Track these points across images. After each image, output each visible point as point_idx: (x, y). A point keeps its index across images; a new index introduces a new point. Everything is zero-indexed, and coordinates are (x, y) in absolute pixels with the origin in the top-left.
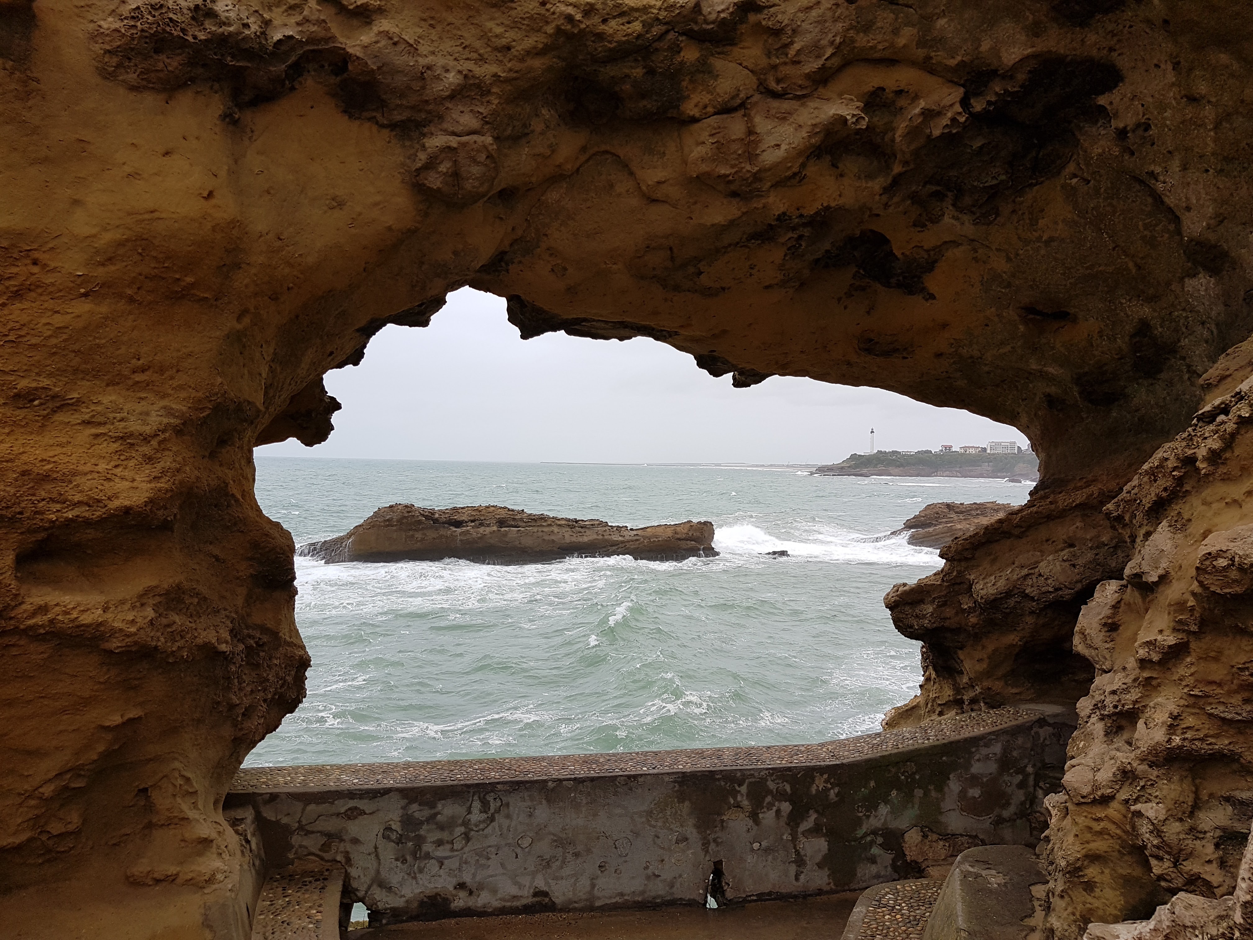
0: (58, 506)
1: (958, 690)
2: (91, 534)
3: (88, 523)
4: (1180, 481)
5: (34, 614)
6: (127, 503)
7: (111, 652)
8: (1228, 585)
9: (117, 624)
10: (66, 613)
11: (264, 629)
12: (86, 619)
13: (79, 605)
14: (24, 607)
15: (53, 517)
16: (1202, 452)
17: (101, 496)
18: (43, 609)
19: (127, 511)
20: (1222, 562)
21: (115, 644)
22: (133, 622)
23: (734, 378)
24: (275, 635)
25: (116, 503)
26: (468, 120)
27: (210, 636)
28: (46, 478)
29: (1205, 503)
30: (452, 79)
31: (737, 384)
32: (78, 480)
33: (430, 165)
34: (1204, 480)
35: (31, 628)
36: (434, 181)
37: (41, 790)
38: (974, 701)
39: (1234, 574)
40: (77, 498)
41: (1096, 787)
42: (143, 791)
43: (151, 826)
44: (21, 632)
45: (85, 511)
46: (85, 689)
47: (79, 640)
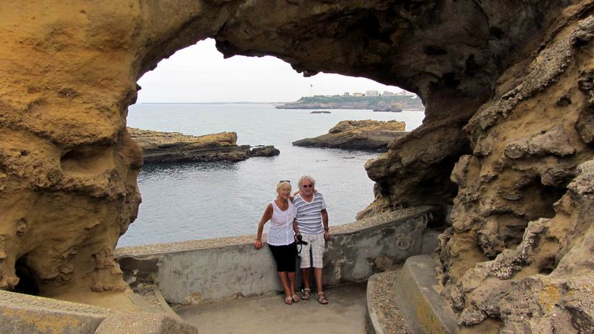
0: (78, 138)
1: (391, 202)
3: (89, 144)
4: (496, 120)
5: (68, 183)
6: (106, 136)
7: (95, 197)
8: (514, 155)
9: (99, 186)
10: (80, 182)
12: (87, 184)
13: (85, 178)
14: (64, 180)
15: (76, 142)
16: (505, 110)
17: (95, 133)
18: (71, 180)
19: (105, 138)
20: (513, 148)
21: (97, 194)
22: (103, 184)
23: (304, 73)
25: (101, 136)
27: (120, 190)
28: (73, 126)
29: (504, 127)
31: (305, 76)
32: (87, 127)
34: (505, 120)
35: (67, 188)
37: (63, 255)
38: (397, 205)
39: (517, 152)
40: (86, 134)
41: (464, 227)
42: (94, 256)
43: (97, 269)
44: (63, 190)
45: (88, 140)
46: (81, 213)
47: (83, 193)
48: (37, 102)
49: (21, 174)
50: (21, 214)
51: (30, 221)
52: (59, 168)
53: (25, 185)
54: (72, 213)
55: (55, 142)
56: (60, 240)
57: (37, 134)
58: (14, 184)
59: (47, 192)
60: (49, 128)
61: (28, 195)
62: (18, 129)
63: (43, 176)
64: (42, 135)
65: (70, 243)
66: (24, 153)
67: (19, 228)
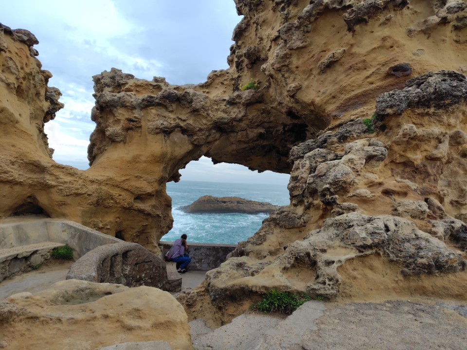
0: (140, 192)
2: (144, 196)
3: (143, 194)
9: (146, 209)
10: (140, 207)
11: (167, 214)
12: (142, 208)
14: (134, 206)
17: (145, 191)
18: (137, 206)
19: (149, 193)
21: (146, 212)
22: (148, 209)
23: (258, 171)
24: (168, 215)
25: (147, 192)
26: (200, 134)
27: (158, 213)
28: (138, 188)
30: (198, 129)
32: (143, 188)
33: (195, 140)
36: (195, 143)
40: (142, 191)
42: (147, 237)
43: (148, 243)
44: (134, 210)
45: (143, 193)
46: (141, 219)
47: (141, 211)
48: (127, 179)
49: (118, 201)
50: (117, 216)
51: (121, 218)
52: (133, 202)
53: (119, 206)
54: (137, 219)
55: (132, 193)
56: (133, 228)
57: (125, 190)
58: (116, 205)
59: (128, 210)
60: (130, 188)
61: (120, 209)
62: (119, 187)
63: (126, 203)
64: (127, 190)
65: (136, 230)
66: (120, 195)
67: (117, 220)
